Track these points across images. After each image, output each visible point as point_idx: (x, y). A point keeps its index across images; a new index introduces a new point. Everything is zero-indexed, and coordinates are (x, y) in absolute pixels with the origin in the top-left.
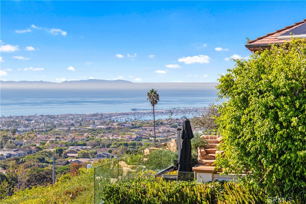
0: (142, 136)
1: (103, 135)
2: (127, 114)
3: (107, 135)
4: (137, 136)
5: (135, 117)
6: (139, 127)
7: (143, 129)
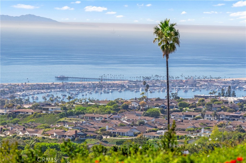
0: (86, 131)
1: (4, 128)
2: (48, 87)
3: (12, 129)
4: (76, 131)
5: (64, 94)
6: (78, 114)
7: (86, 117)
